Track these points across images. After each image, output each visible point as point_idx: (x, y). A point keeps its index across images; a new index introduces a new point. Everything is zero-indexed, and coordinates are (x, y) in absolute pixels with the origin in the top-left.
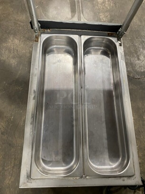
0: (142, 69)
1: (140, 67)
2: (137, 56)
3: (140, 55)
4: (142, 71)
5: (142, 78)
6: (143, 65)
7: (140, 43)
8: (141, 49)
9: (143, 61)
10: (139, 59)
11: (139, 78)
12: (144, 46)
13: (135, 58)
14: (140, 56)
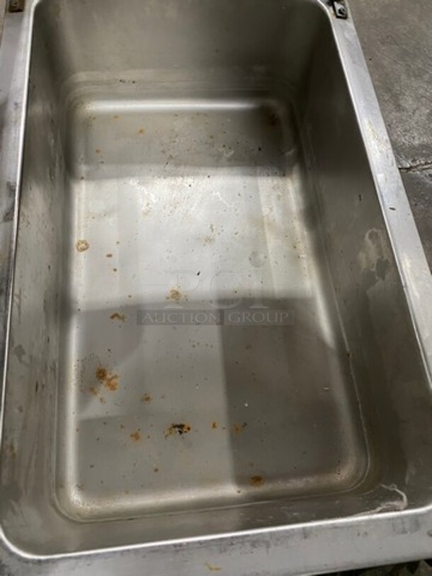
0: (414, 138)
1: (405, 131)
2: (391, 98)
3: (399, 94)
4: (416, 142)
5: (420, 167)
6: (415, 125)
7: (396, 59)
8: (403, 77)
9: (414, 113)
10: (399, 106)
11: (408, 166)
12: (410, 67)
13: (386, 105)
14: (401, 97)
